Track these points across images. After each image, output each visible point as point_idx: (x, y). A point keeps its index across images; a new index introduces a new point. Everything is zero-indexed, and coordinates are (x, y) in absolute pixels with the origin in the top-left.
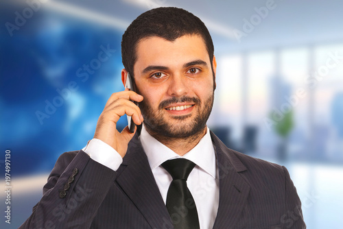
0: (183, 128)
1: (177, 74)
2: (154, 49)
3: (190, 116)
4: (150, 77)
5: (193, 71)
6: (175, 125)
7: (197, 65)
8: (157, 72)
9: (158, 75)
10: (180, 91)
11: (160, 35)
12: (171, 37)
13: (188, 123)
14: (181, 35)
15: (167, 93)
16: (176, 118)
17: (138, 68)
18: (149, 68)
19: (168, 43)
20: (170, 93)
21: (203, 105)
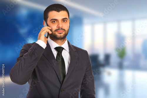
0: (61, 36)
1: (60, 21)
2: (53, 14)
3: (63, 33)
4: (52, 22)
5: (64, 21)
6: (59, 35)
7: (65, 19)
8: (54, 21)
9: (54, 22)
10: (61, 26)
11: (55, 10)
12: (58, 11)
13: (62, 35)
14: (61, 11)
15: (57, 27)
16: (59, 33)
17: (49, 20)
18: (52, 19)
19: (58, 13)
20: (58, 27)
21: (66, 31)
